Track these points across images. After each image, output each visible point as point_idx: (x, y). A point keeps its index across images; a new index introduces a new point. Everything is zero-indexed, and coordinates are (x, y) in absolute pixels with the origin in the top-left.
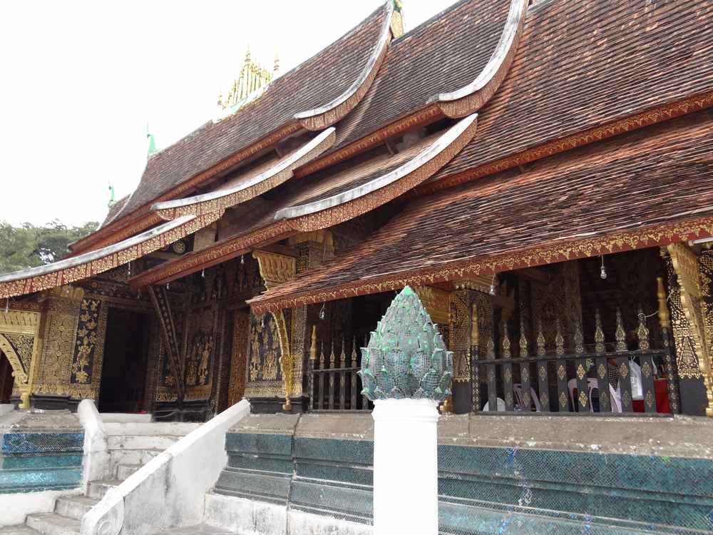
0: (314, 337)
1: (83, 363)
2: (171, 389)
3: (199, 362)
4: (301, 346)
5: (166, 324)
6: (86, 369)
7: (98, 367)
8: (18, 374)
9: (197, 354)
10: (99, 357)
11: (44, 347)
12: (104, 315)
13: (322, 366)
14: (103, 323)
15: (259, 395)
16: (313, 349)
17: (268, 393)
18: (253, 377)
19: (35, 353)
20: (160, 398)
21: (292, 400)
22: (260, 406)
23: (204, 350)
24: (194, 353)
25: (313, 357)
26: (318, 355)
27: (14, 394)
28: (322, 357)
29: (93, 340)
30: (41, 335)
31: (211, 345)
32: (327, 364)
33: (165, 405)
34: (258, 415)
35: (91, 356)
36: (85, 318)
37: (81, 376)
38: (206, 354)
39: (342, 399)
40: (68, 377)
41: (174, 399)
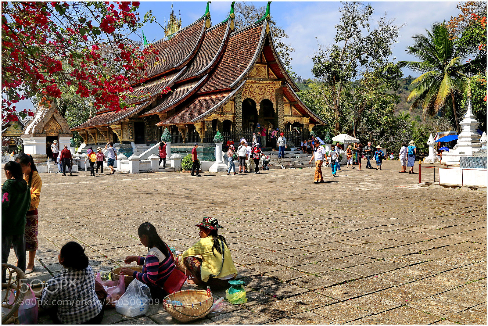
0: (171, 129)
1: (131, 134)
2: (150, 138)
3: (155, 133)
5: (147, 124)
6: (132, 136)
7: (134, 135)
8: (119, 137)
9: (154, 131)
10: (134, 133)
11: (122, 132)
12: (133, 124)
14: (133, 126)
19: (121, 133)
20: (148, 141)
27: (118, 141)
29: (132, 129)
30: (122, 130)
35: (132, 133)
36: (130, 125)
37: (131, 137)
38: (156, 131)
40: (128, 137)
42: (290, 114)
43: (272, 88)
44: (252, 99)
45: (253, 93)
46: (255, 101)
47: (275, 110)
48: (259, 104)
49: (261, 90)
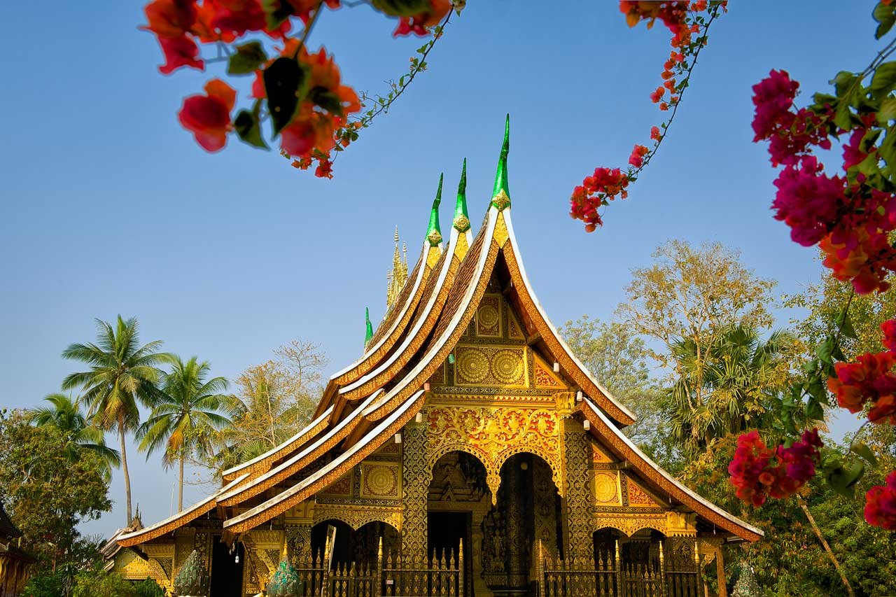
14: (209, 547)
19: (172, 568)
30: (175, 558)
42: (621, 504)
43: (549, 416)
44: (472, 452)
45: (472, 433)
46: (482, 460)
47: (561, 489)
48: (498, 471)
49: (506, 424)
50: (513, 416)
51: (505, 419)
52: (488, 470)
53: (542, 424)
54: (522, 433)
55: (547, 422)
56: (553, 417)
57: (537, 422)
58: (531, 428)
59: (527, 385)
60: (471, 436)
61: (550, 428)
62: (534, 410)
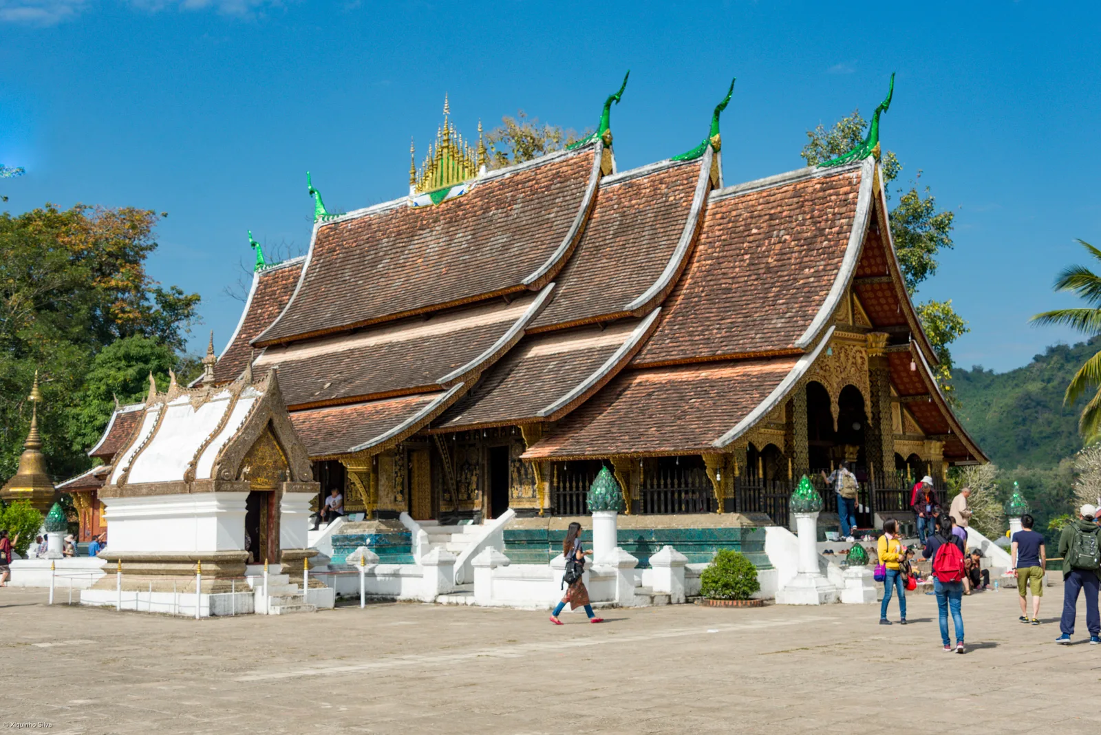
0: (555, 472)
1: (399, 488)
2: (450, 502)
3: (469, 484)
4: (548, 478)
5: (445, 457)
6: (402, 492)
7: (405, 490)
9: (466, 478)
11: (377, 480)
13: (561, 490)
15: (520, 507)
16: (555, 480)
17: (527, 506)
18: (515, 496)
20: (443, 509)
21: (544, 509)
22: (521, 513)
23: (472, 475)
24: (464, 476)
25: (555, 484)
26: (559, 483)
28: (561, 484)
29: (402, 472)
31: (478, 472)
32: (565, 488)
33: (446, 514)
34: (521, 519)
35: (402, 483)
37: (399, 497)
39: (575, 508)
40: (393, 498)
41: (451, 510)
42: (901, 432)
43: (861, 352)
44: (822, 383)
45: (823, 365)
46: (828, 389)
47: (870, 419)
48: (837, 400)
49: (839, 358)
50: (843, 351)
51: (839, 353)
52: (832, 399)
53: (859, 361)
54: (848, 368)
55: (862, 358)
56: (864, 353)
57: (854, 358)
58: (853, 363)
59: (851, 323)
60: (821, 368)
61: (863, 363)
62: (854, 346)
